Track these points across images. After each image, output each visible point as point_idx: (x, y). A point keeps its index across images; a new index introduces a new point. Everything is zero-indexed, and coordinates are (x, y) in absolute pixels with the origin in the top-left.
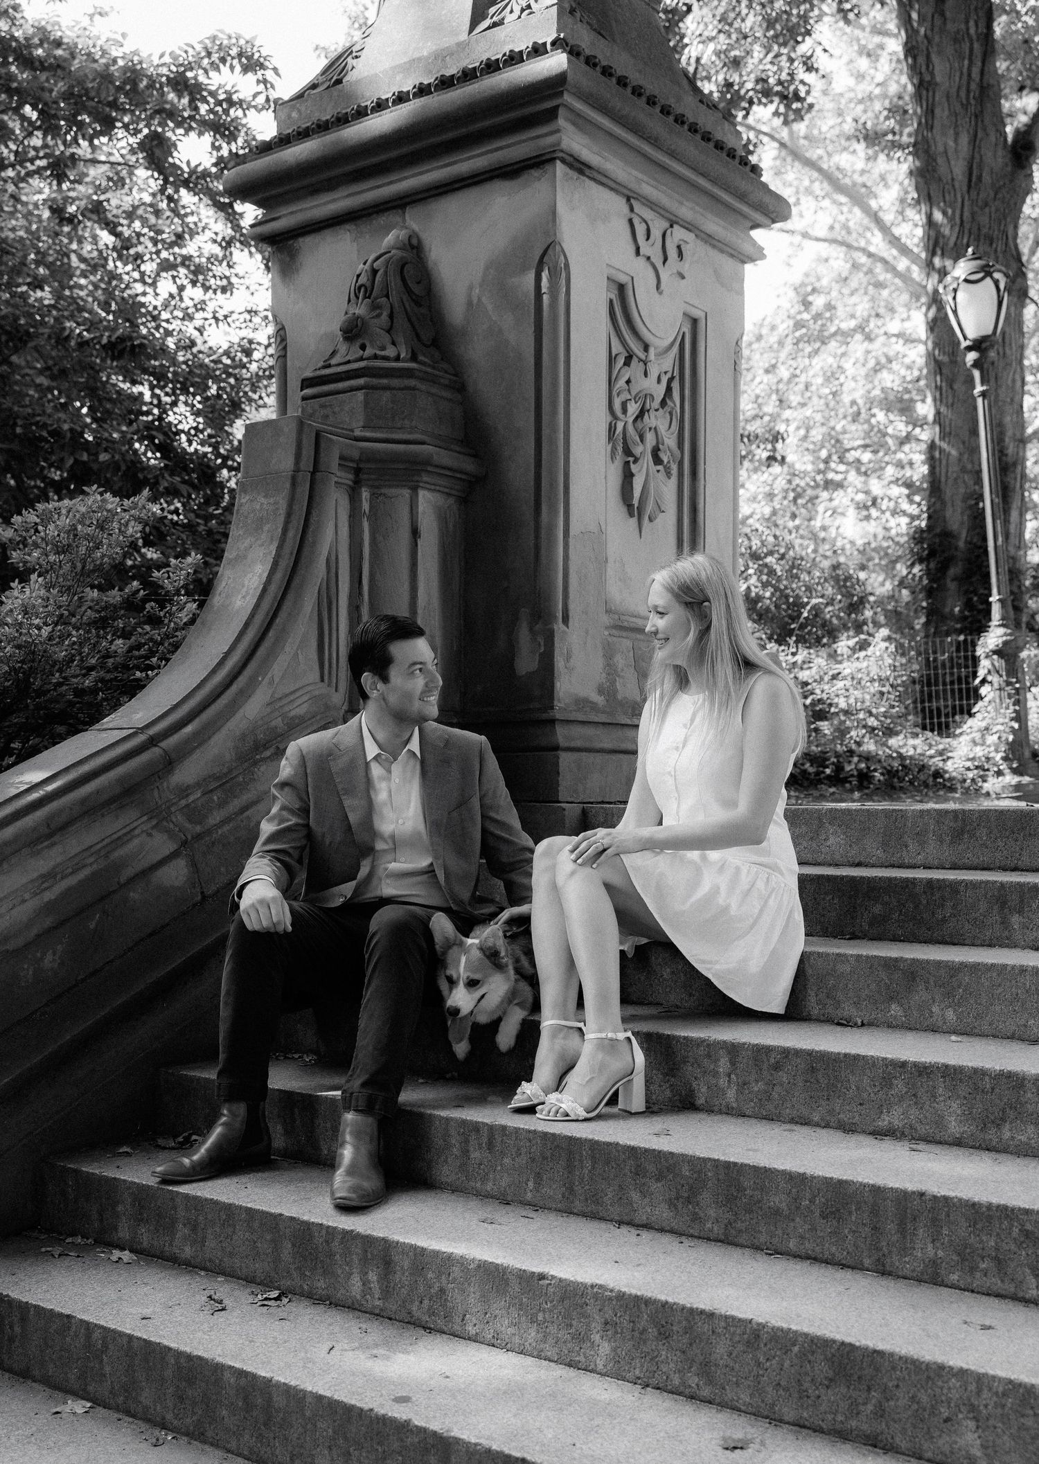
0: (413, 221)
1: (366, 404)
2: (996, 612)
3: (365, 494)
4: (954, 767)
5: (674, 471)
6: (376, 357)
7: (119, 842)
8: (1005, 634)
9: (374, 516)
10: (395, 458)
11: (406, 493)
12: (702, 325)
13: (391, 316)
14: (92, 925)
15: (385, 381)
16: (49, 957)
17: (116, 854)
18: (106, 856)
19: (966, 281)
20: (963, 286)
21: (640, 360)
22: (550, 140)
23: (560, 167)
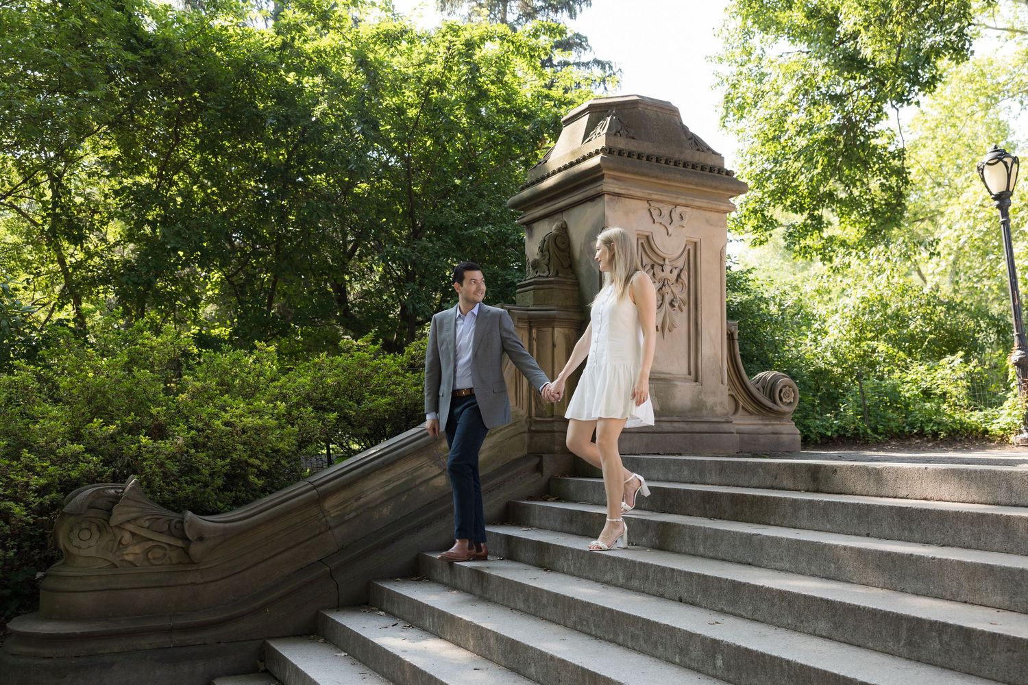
0: (565, 217)
1: (534, 296)
2: (1016, 344)
3: (534, 331)
4: (995, 428)
5: (685, 308)
6: (540, 276)
7: (416, 469)
8: (1021, 354)
9: (538, 340)
10: (542, 317)
11: (550, 329)
12: (699, 244)
13: (549, 259)
14: (403, 499)
15: (541, 286)
16: (385, 510)
17: (415, 474)
18: (412, 474)
19: (987, 164)
20: (986, 166)
21: (659, 264)
22: (600, 188)
23: (606, 197)
